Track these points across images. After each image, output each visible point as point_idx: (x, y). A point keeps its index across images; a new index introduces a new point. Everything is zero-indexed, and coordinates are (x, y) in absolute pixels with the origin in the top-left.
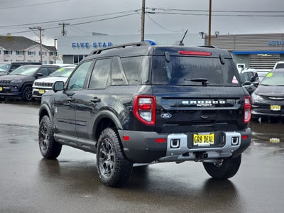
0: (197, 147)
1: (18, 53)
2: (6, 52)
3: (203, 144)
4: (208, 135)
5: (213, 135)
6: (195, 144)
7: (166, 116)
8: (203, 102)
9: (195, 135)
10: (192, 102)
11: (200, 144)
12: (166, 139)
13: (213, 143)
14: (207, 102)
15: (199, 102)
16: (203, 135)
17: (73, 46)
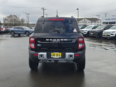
0: (53, 58)
1: (94, 22)
2: (91, 22)
3: (56, 57)
4: (58, 53)
5: (61, 53)
6: (52, 57)
7: (39, 45)
8: (56, 40)
9: (52, 53)
10: (50, 40)
11: (54, 57)
12: (38, 54)
13: (61, 57)
14: (57, 40)
15: (54, 40)
16: (56, 53)
17: (106, 19)
